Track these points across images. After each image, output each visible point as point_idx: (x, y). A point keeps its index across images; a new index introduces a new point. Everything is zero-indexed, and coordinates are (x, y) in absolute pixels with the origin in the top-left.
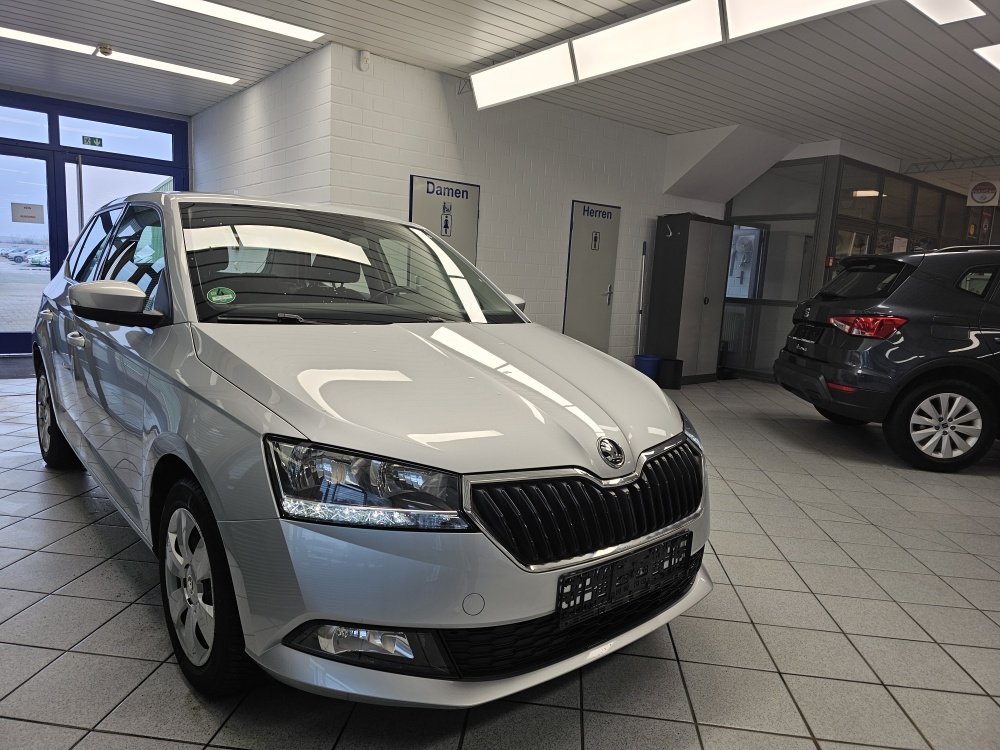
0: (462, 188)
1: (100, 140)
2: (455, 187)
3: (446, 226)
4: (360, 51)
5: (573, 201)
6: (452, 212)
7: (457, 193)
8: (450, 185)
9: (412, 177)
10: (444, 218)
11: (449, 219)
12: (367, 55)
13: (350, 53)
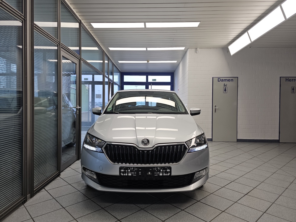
0: (230, 79)
1: (156, 79)
2: (228, 79)
3: (225, 90)
4: (196, 49)
5: (280, 77)
6: (227, 86)
7: (229, 80)
8: (226, 78)
9: (213, 78)
10: (224, 88)
11: (226, 88)
12: (198, 49)
13: (194, 50)
